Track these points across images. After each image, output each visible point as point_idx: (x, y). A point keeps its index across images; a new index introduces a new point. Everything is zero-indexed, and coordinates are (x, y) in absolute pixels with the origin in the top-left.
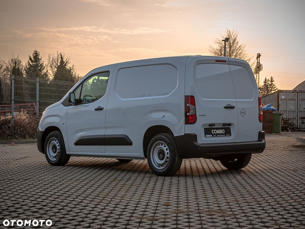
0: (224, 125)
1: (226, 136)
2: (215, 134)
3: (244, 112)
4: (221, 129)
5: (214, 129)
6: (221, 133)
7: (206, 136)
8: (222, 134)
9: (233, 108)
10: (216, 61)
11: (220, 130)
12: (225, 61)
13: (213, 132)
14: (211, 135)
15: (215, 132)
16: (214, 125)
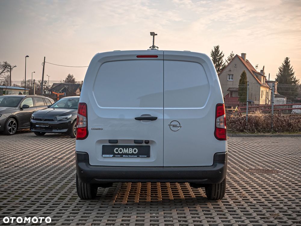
0: (136, 142)
1: (138, 157)
2: (118, 154)
3: (178, 125)
4: (133, 147)
5: (119, 147)
6: (130, 153)
7: (104, 156)
8: (133, 154)
9: (154, 119)
10: (138, 56)
11: (130, 149)
12: (156, 56)
13: (117, 151)
14: (112, 156)
15: (121, 151)
16: (116, 141)
